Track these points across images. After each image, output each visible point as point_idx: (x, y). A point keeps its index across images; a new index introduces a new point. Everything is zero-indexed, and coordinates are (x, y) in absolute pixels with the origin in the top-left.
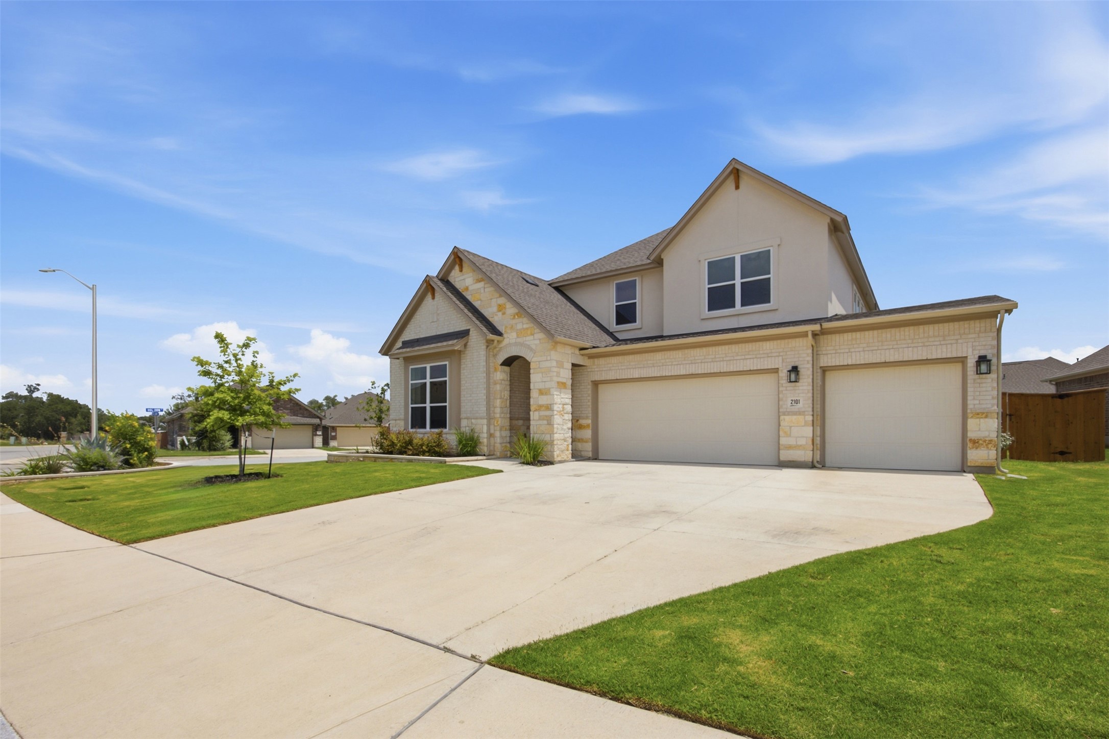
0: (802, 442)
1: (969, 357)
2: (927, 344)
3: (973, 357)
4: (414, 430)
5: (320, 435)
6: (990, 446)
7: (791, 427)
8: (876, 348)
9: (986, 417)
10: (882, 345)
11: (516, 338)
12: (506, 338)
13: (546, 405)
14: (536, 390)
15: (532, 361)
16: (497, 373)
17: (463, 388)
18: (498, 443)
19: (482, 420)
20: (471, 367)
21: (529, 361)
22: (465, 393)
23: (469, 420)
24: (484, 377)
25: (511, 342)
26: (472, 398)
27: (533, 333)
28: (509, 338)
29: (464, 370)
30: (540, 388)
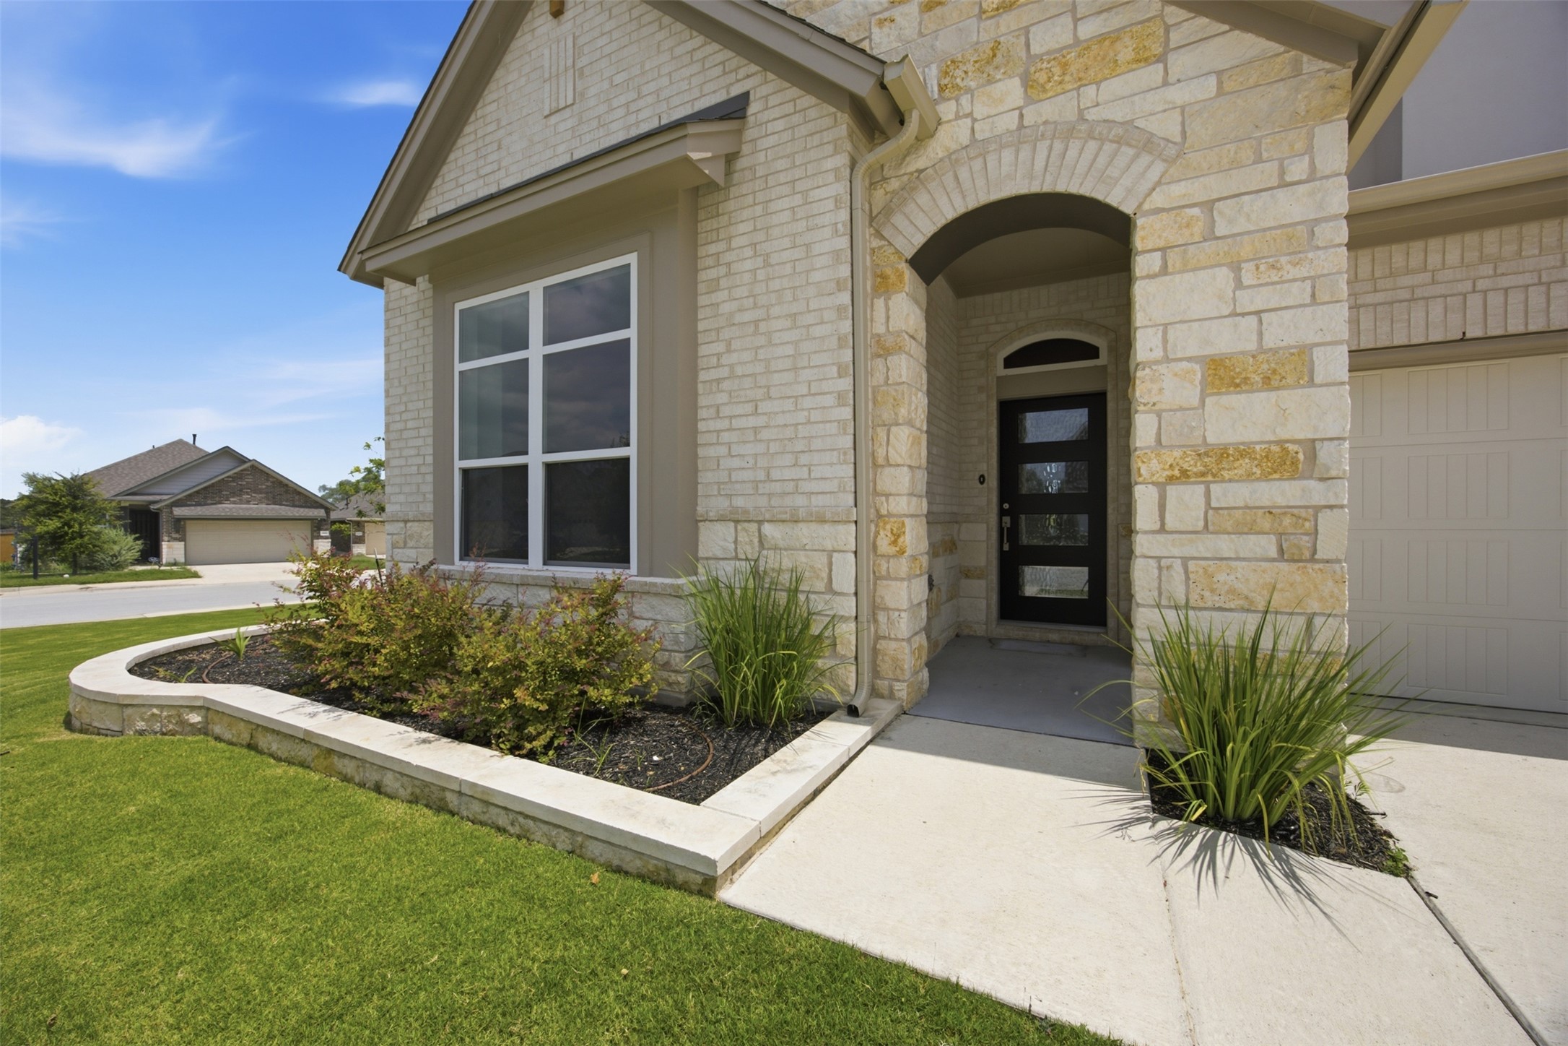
4: (470, 566)
5: (326, 538)
11: (1020, 108)
12: (951, 116)
13: (1275, 448)
14: (1185, 364)
15: (1146, 206)
16: (893, 297)
17: (713, 374)
18: (896, 639)
19: (826, 526)
20: (754, 271)
21: (1127, 209)
22: (722, 398)
23: (746, 525)
24: (840, 309)
25: (983, 131)
26: (761, 421)
27: (1157, 49)
28: (970, 114)
29: (717, 289)
30: (1209, 351)
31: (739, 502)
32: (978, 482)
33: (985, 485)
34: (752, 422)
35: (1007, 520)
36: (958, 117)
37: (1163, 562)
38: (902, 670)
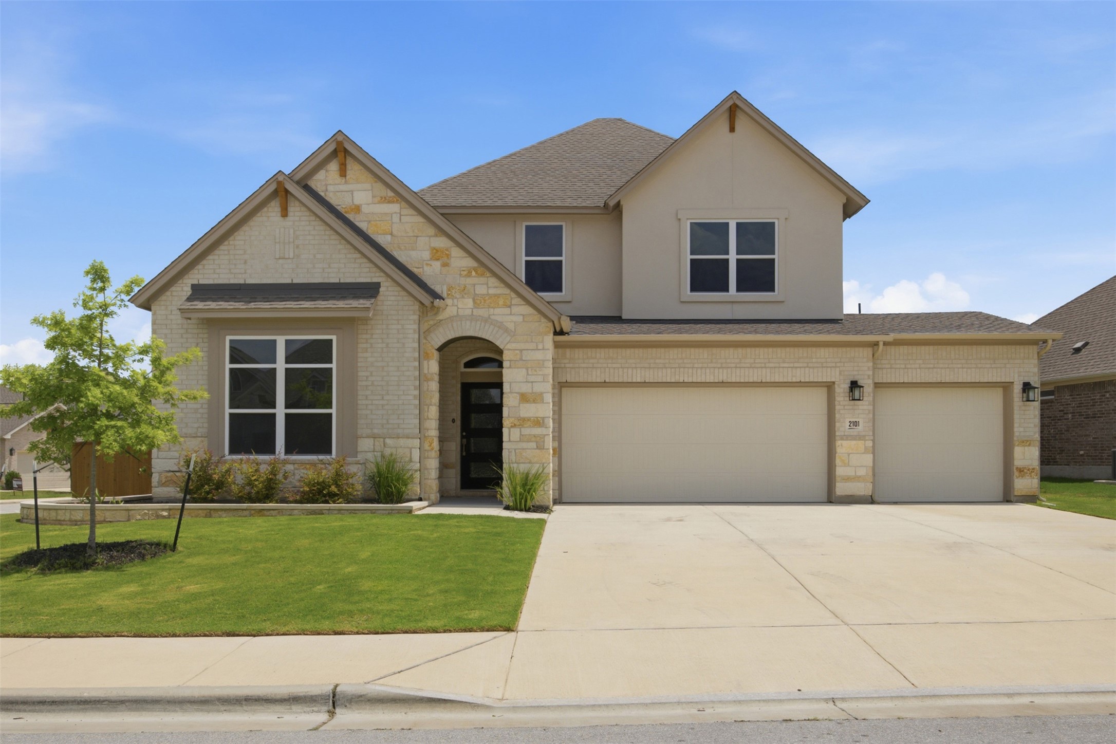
0: (862, 472)
1: (1015, 383)
2: (979, 366)
3: (1018, 383)
6: (1033, 474)
7: (849, 454)
8: (932, 366)
9: (1029, 445)
10: (938, 363)
11: (472, 309)
12: (451, 304)
13: (535, 419)
14: (515, 394)
15: (506, 347)
16: (431, 361)
17: (364, 383)
18: (431, 479)
19: (410, 439)
20: (382, 348)
21: (501, 347)
22: (368, 393)
23: (378, 439)
24: (415, 367)
25: (461, 312)
26: (385, 402)
27: (509, 303)
28: (457, 306)
29: (367, 352)
30: (521, 391)
31: (376, 431)
32: (452, 422)
33: (455, 423)
34: (381, 402)
35: (465, 441)
36: (453, 305)
37: (510, 450)
38: (433, 490)
